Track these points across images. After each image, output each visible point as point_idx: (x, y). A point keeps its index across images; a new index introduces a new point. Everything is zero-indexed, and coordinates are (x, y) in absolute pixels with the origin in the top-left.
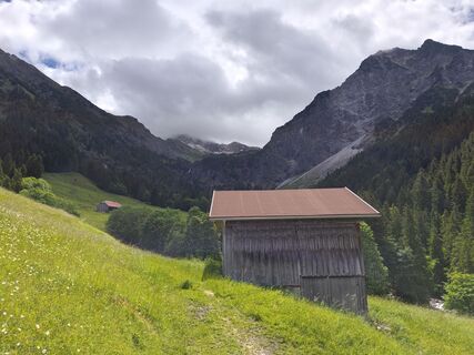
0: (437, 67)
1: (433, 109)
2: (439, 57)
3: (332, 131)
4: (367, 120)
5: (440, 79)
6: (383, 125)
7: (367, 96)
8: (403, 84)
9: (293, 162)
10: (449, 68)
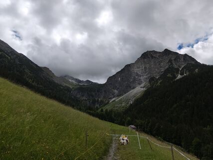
0: (170, 59)
1: (171, 75)
2: (170, 56)
3: (132, 80)
4: (145, 77)
5: (172, 64)
6: (152, 80)
7: (145, 67)
8: (158, 64)
9: (116, 91)
10: (175, 60)
